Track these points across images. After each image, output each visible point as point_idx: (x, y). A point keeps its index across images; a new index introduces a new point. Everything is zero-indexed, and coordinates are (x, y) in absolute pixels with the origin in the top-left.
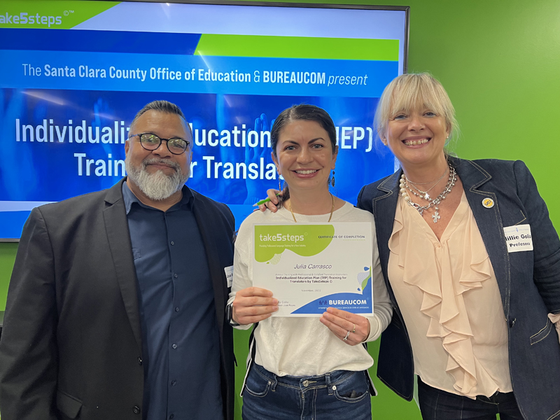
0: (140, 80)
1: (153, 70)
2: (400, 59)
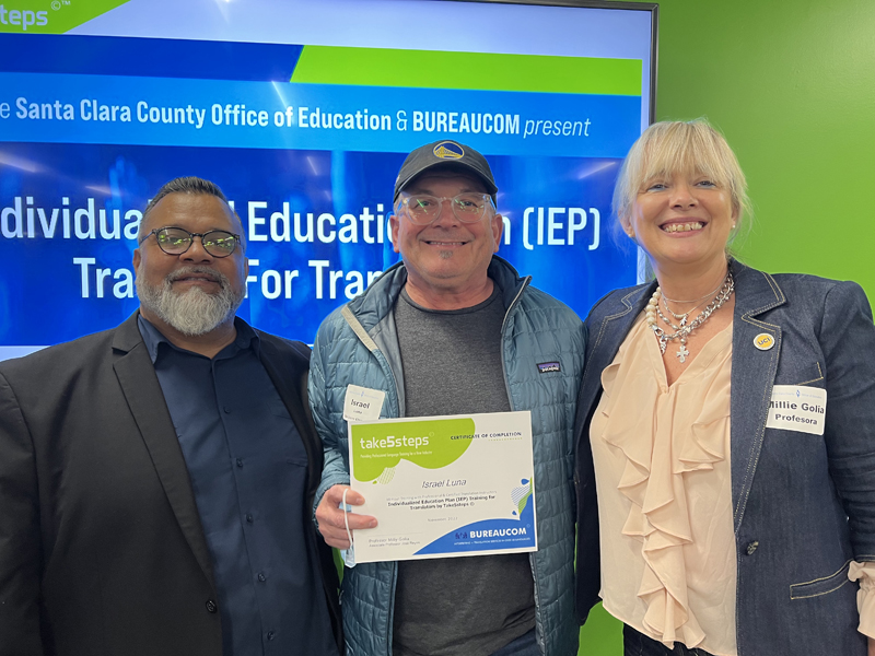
0: (194, 125)
2: (643, 92)
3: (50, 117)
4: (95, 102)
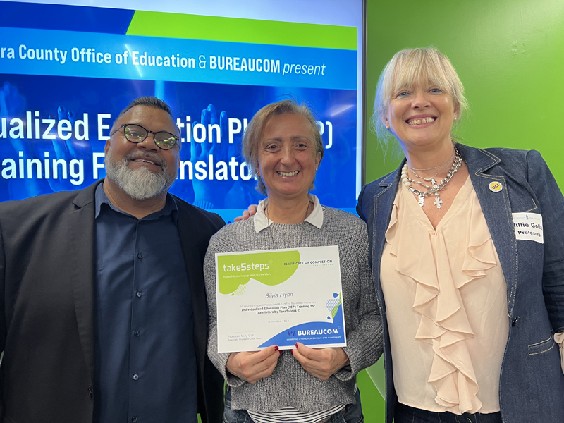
0: (59, 62)
1: (75, 51)
2: (358, 48)
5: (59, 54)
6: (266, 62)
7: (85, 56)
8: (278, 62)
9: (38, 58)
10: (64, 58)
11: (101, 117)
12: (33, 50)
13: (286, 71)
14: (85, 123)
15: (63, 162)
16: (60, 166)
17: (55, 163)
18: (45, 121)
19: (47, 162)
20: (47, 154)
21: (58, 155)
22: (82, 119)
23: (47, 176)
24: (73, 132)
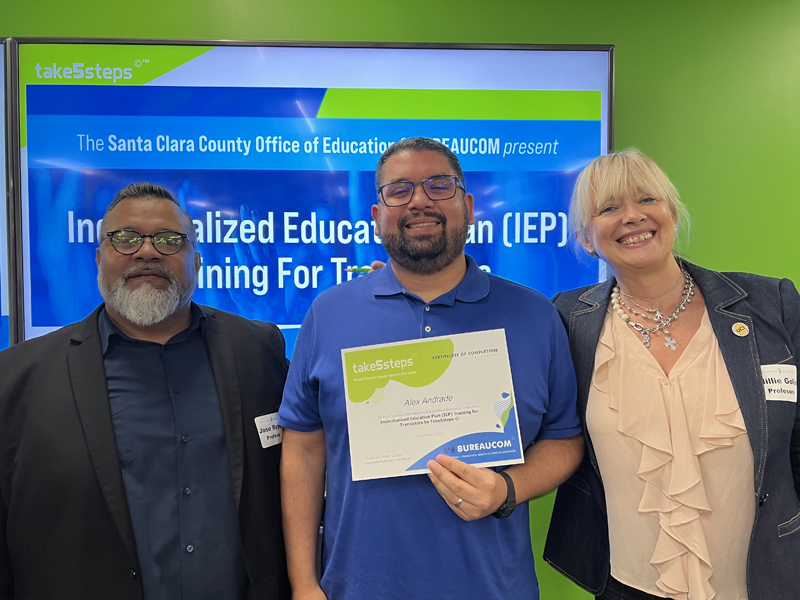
0: (242, 153)
1: (260, 140)
2: (602, 117)
3: (134, 150)
4: (167, 137)
5: (242, 145)
6: (483, 142)
7: (271, 145)
8: (497, 140)
9: (220, 150)
10: (247, 149)
11: (287, 215)
12: (214, 142)
13: (508, 151)
14: (270, 224)
15: (245, 269)
16: (242, 274)
17: (237, 270)
18: (226, 222)
19: (228, 268)
20: (228, 260)
21: (240, 262)
22: (267, 219)
23: (228, 286)
24: (256, 234)
